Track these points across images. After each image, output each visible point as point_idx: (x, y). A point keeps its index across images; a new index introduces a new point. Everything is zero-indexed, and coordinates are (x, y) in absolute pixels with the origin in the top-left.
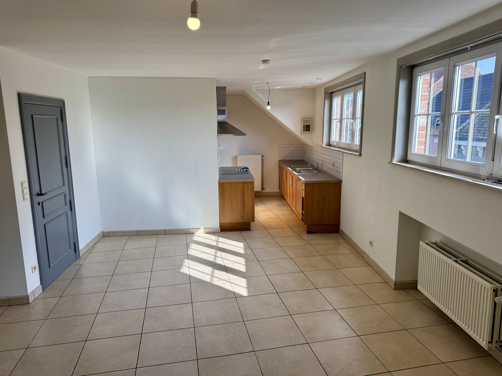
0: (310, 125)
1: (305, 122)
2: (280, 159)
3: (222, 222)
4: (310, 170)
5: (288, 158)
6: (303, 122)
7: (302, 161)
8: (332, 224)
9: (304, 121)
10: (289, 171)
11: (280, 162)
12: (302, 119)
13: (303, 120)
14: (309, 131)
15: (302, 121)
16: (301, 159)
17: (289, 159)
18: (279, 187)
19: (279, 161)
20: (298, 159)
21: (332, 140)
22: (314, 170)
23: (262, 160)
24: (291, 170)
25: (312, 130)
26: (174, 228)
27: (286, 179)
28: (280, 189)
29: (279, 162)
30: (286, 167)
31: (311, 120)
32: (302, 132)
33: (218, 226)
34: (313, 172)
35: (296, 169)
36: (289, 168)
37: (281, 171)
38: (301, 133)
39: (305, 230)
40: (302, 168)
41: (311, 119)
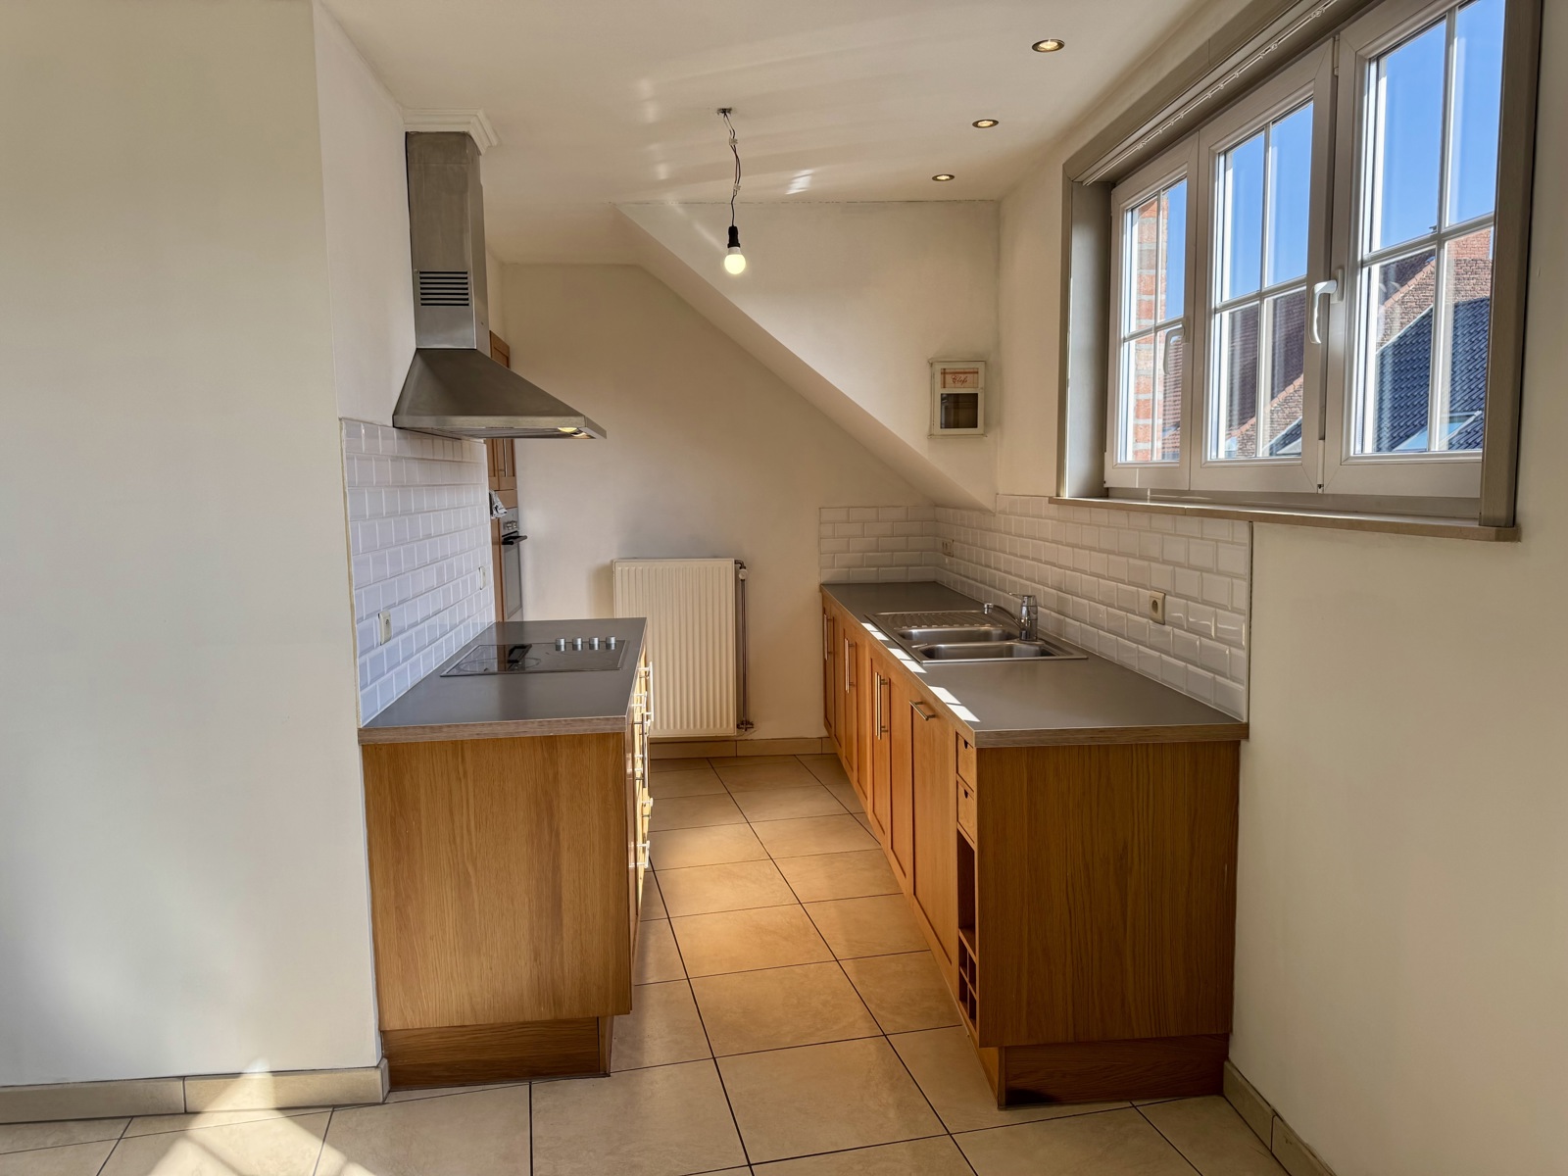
0: (975, 396)
1: (949, 378)
2: (827, 576)
3: (394, 1023)
4: (986, 636)
5: (869, 574)
6: (938, 378)
7: (934, 584)
8: (1173, 1035)
9: (944, 373)
10: (871, 646)
11: (827, 591)
12: (931, 364)
13: (938, 368)
14: (975, 426)
15: (933, 376)
16: (931, 577)
17: (872, 579)
18: (826, 716)
19: (824, 586)
20: (915, 575)
21: (1120, 459)
22: (1009, 637)
23: (741, 585)
24: (880, 636)
25: (986, 424)
26: (48, 1077)
27: (856, 685)
28: (828, 723)
29: (821, 590)
30: (852, 618)
31: (981, 367)
32: (938, 430)
33: (368, 1052)
34: (1010, 652)
35: (905, 630)
36: (869, 627)
37: (834, 639)
38: (931, 435)
39: (990, 1080)
40: (939, 625)
41: (985, 363)
